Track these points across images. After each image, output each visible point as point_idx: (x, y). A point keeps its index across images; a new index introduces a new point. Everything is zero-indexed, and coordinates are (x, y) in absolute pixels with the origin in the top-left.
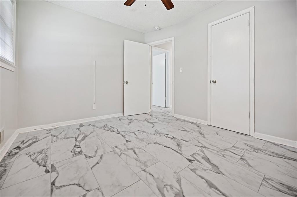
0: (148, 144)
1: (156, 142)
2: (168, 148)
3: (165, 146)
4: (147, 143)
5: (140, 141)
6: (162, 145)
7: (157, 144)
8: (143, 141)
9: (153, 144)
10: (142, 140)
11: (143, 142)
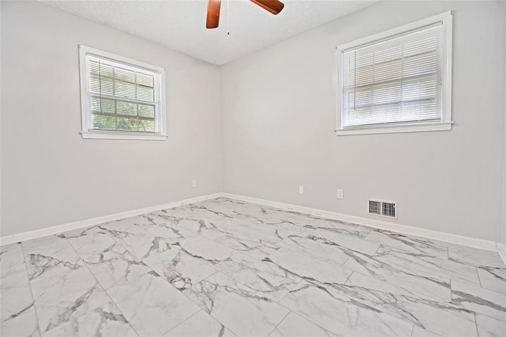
0: (229, 258)
1: (215, 263)
2: (196, 256)
3: (201, 257)
4: (231, 260)
5: (244, 263)
6: (205, 260)
7: (214, 260)
8: (239, 264)
9: (219, 260)
10: (242, 266)
11: (240, 262)
